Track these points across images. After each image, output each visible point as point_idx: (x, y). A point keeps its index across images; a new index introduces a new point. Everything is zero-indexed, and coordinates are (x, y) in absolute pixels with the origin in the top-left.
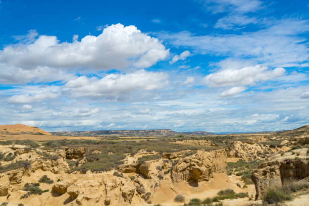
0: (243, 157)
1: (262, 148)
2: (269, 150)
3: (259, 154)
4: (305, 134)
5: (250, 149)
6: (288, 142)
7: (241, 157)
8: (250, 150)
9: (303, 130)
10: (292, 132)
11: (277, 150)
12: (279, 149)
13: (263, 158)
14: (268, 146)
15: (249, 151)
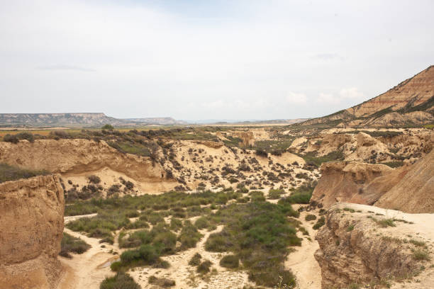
0: (186, 180)
1: (237, 158)
2: (254, 161)
3: (227, 170)
4: (341, 125)
5: (210, 159)
6: (306, 140)
7: (182, 180)
8: (210, 163)
9: (339, 118)
10: (320, 121)
11: (271, 163)
12: (275, 159)
13: (232, 181)
14: (252, 152)
15: (206, 165)
